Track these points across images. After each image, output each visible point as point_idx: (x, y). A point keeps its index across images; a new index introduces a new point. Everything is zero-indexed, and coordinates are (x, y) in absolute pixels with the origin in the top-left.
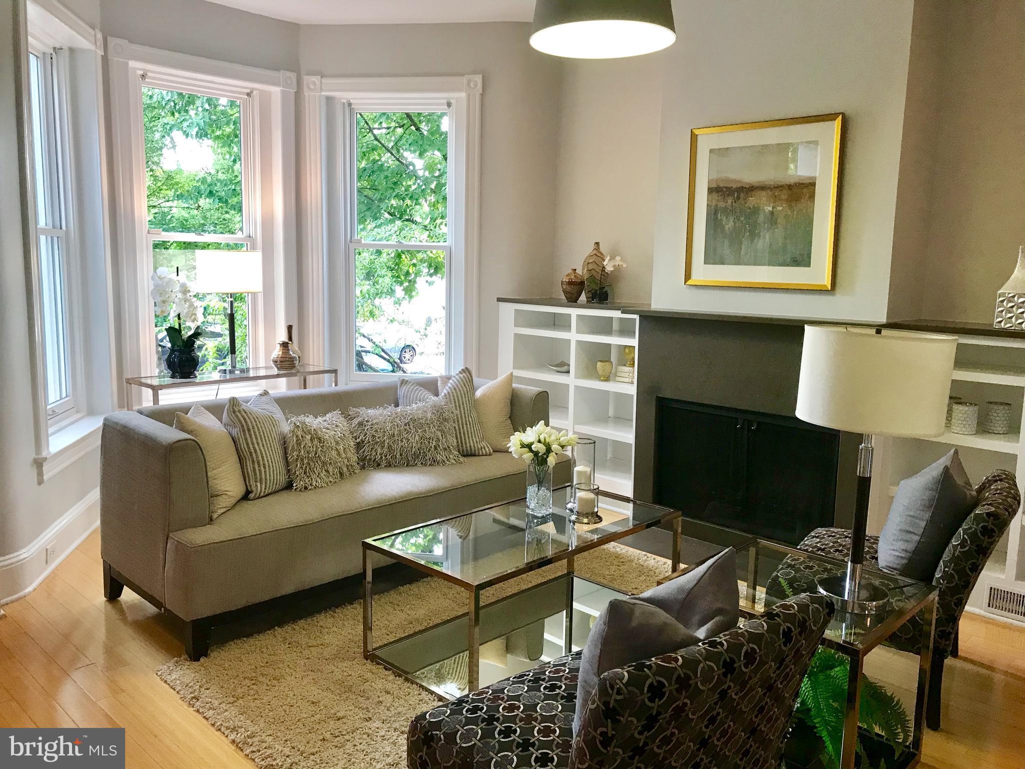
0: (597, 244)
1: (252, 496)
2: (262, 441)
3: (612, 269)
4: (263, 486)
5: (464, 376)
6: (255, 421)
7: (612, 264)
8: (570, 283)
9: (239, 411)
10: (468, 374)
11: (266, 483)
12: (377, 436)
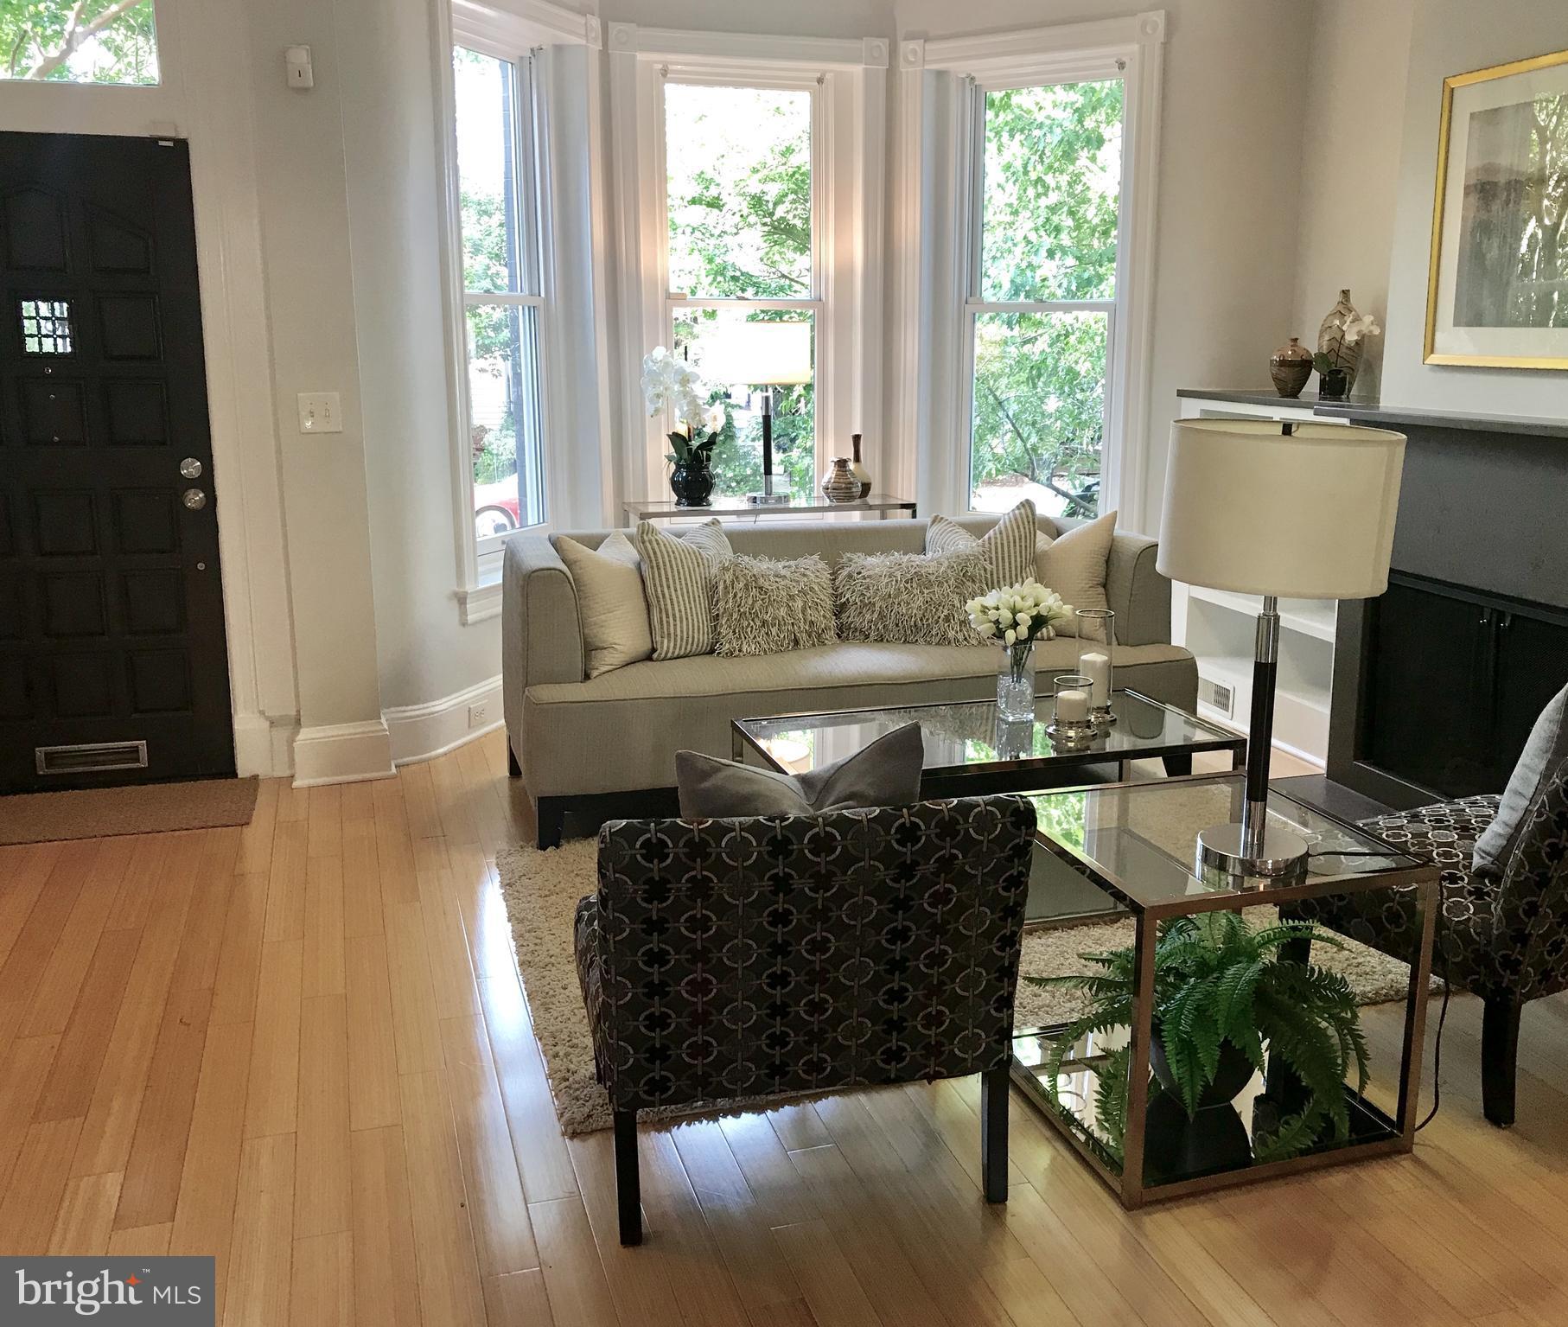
0: (1345, 293)
1: (655, 656)
2: (675, 583)
3: (1356, 338)
4: (672, 645)
5: (1021, 514)
6: (669, 556)
7: (1355, 329)
8: (1283, 363)
9: (650, 542)
10: (1029, 511)
11: (675, 641)
12: (868, 595)
